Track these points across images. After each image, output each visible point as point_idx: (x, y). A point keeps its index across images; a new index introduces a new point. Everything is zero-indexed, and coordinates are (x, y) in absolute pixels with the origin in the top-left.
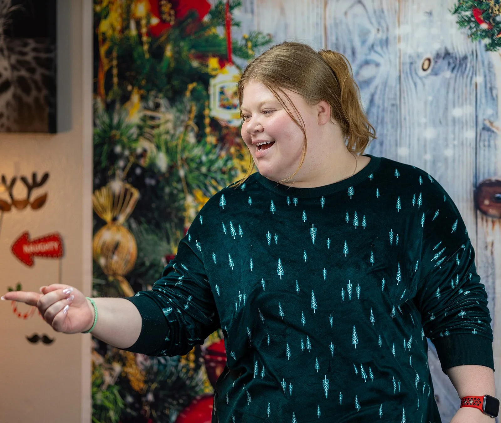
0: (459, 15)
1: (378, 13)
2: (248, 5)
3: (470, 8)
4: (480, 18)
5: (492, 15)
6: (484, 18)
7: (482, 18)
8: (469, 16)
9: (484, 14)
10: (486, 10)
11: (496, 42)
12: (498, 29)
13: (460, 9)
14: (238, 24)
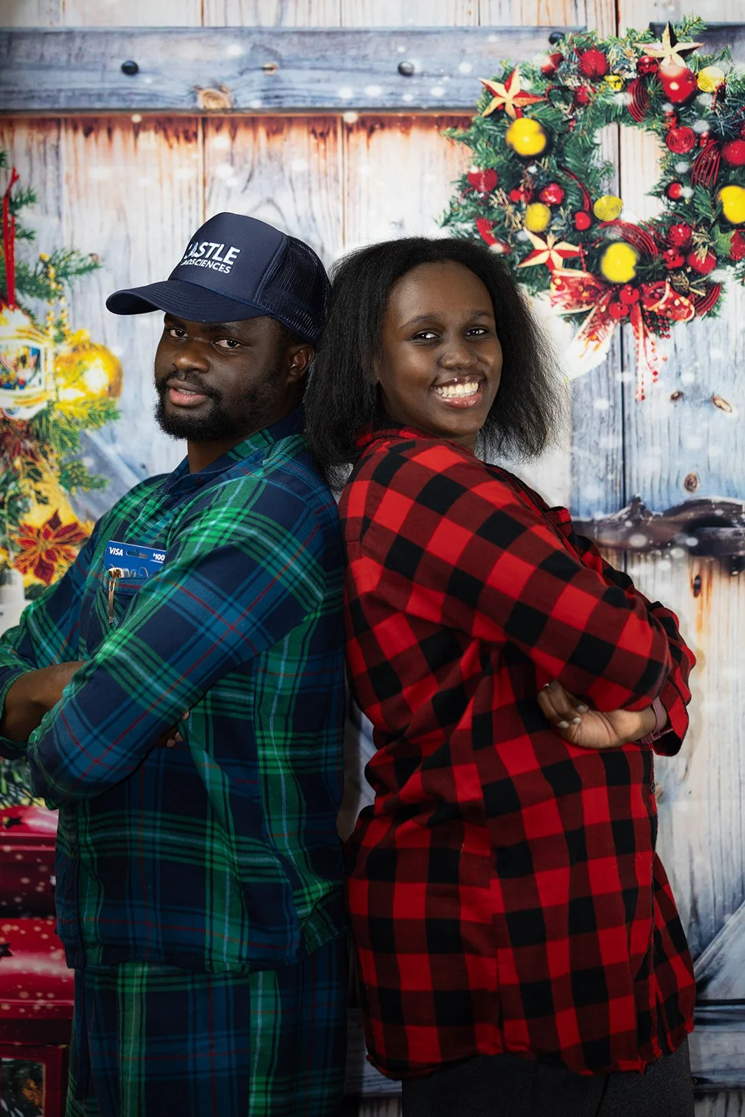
0: (452, 228)
1: (303, 221)
2: (51, 202)
3: (471, 218)
4: (489, 235)
5: (511, 230)
6: (496, 234)
7: (493, 236)
8: (471, 230)
9: (497, 228)
10: (499, 222)
11: (518, 275)
12: (520, 253)
13: (453, 218)
14: (29, 236)
